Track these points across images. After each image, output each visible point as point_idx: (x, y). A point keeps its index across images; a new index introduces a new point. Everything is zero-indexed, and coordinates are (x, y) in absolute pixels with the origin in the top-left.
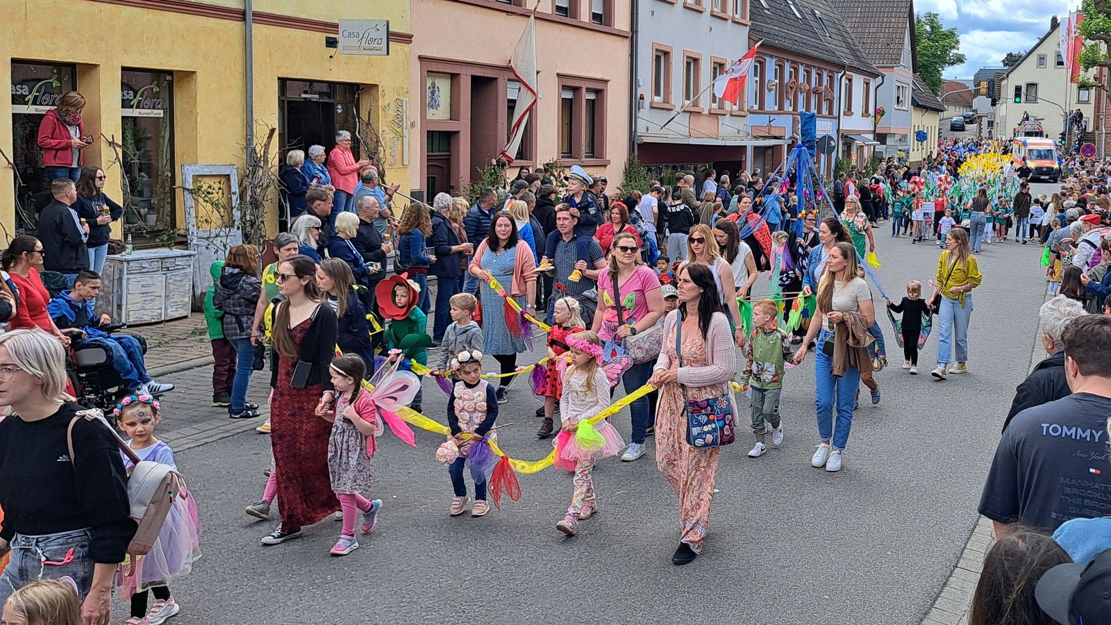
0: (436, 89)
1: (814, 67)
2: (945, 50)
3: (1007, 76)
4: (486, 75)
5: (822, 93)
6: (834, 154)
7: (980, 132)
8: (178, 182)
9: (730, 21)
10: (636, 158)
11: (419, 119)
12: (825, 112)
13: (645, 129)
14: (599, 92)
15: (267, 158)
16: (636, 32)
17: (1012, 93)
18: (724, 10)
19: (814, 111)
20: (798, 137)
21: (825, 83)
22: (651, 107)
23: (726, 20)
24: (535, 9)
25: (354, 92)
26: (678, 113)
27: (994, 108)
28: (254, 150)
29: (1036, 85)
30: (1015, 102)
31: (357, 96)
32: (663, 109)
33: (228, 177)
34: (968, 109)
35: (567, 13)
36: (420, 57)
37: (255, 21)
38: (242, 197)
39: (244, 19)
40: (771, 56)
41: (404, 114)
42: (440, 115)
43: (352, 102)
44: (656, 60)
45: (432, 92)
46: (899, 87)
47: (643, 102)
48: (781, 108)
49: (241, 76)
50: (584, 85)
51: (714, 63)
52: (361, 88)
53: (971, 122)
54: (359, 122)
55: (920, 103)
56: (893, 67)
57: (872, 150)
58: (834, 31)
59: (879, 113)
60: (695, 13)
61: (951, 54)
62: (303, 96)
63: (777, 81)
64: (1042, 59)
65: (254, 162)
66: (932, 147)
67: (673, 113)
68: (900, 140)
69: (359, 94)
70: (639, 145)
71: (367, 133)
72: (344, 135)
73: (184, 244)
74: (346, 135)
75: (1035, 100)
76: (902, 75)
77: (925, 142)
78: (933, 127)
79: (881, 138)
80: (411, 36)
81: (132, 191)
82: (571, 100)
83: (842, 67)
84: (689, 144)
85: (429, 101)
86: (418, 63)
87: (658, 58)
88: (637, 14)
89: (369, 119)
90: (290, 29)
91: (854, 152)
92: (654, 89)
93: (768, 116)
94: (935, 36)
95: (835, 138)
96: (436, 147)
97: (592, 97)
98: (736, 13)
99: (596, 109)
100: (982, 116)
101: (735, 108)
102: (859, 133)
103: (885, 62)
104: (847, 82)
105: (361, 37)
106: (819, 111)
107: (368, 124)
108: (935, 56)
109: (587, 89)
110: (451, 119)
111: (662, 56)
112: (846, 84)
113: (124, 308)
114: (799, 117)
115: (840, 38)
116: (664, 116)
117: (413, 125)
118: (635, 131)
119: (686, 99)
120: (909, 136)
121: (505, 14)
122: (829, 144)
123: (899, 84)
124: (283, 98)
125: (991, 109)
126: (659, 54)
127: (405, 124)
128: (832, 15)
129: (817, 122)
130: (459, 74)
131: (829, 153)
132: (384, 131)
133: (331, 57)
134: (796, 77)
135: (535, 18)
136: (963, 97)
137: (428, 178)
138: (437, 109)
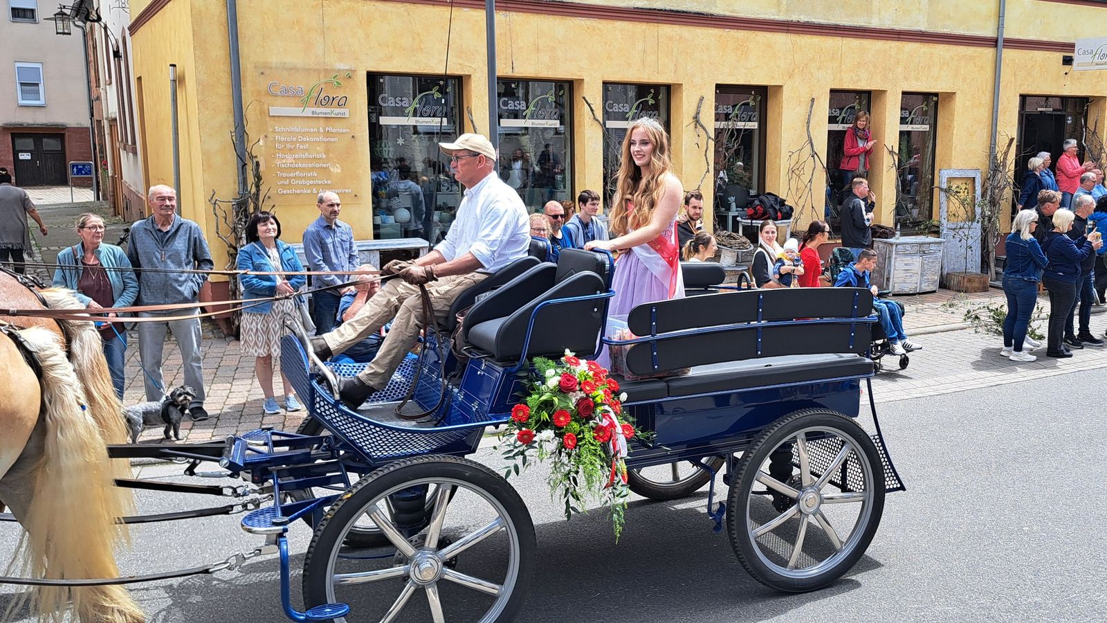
8: (936, 184)
15: (1006, 164)
28: (996, 156)
33: (974, 178)
37: (1004, 47)
39: (996, 46)
52: (1090, 100)
54: (1086, 131)
65: (995, 167)
69: (1088, 106)
71: (1092, 141)
73: (937, 233)
74: (1073, 142)
81: (903, 190)
89: (1095, 129)
105: (1094, 54)
107: (1094, 133)
113: (891, 280)
124: (1023, 112)
133: (1066, 73)
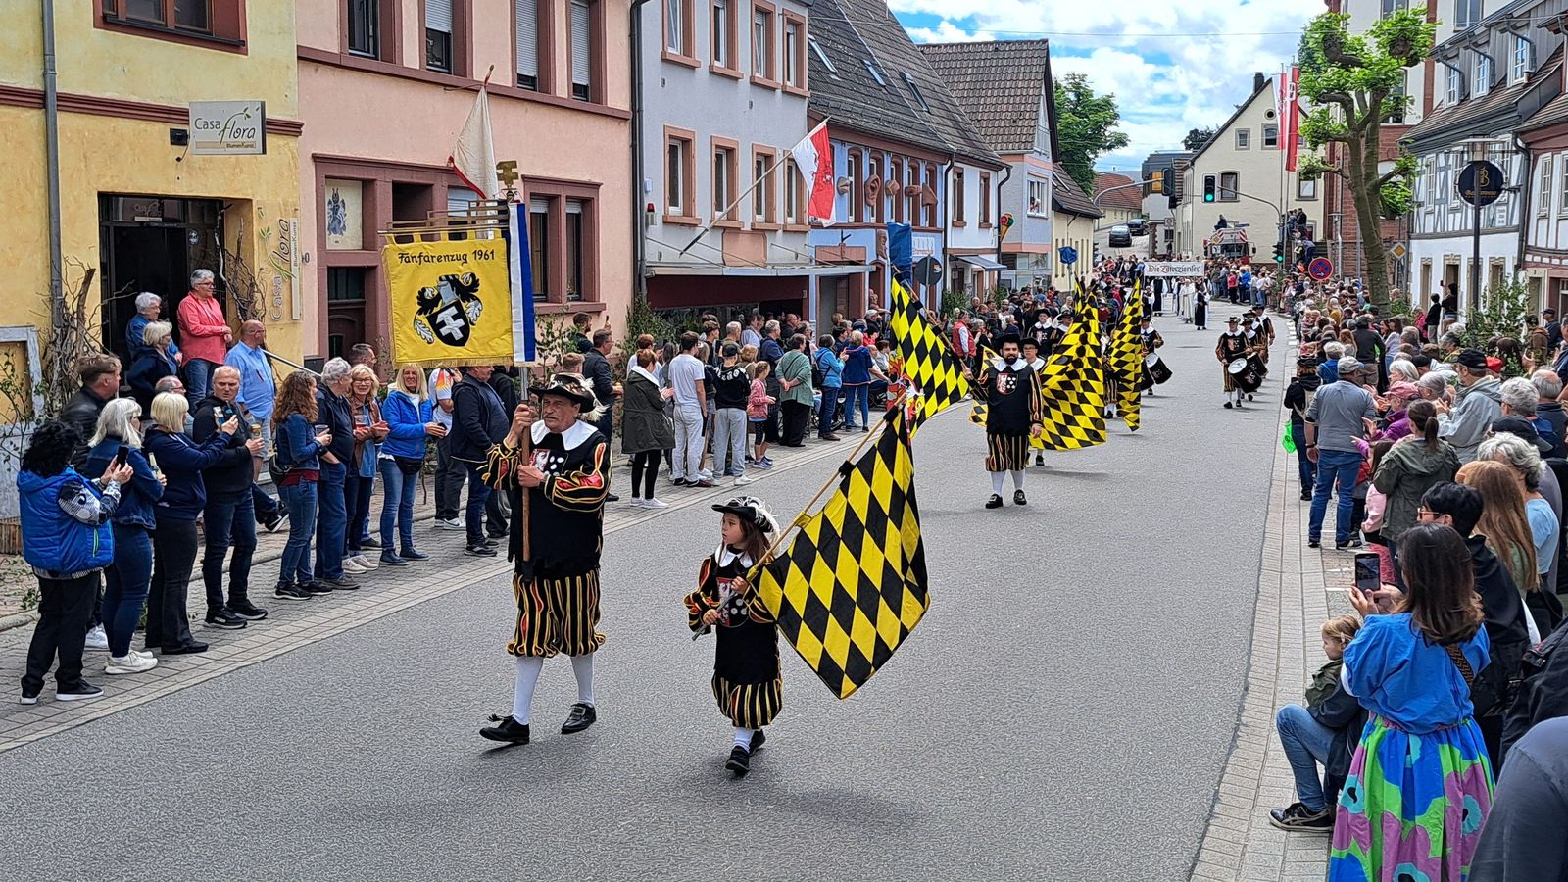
0: (340, 203)
1: (906, 156)
2: (1098, 128)
3: (1192, 163)
4: (415, 181)
5: (919, 195)
6: (939, 286)
7: (1155, 247)
9: (779, 92)
10: (645, 300)
11: (315, 249)
12: (924, 223)
13: (657, 255)
14: (587, 203)
15: (83, 314)
16: (640, 110)
17: (1199, 187)
18: (770, 75)
19: (907, 221)
20: (885, 261)
21: (923, 180)
22: (664, 223)
23: (774, 90)
24: (487, 79)
25: (215, 213)
26: (706, 230)
27: (1174, 210)
28: (63, 302)
29: (1236, 174)
30: (1206, 201)
31: (220, 217)
32: (683, 225)
33: (24, 344)
34: (1135, 215)
35: (534, 86)
36: (315, 158)
37: (60, 108)
38: (45, 374)
39: (44, 106)
40: (843, 143)
41: (292, 243)
42: (347, 241)
43: (211, 227)
44: (670, 152)
45: (333, 209)
46: (1032, 183)
47: (652, 216)
48: (859, 218)
49: (42, 191)
50: (564, 192)
51: (758, 154)
52: (225, 205)
53: (1140, 234)
54: (224, 256)
55: (1064, 206)
56: (1023, 154)
57: (996, 277)
58: (933, 102)
59: (1005, 222)
60: (726, 81)
61: (1107, 134)
62: (138, 219)
63: (852, 179)
64: (1243, 137)
65: (64, 322)
66: (1085, 272)
67: (699, 231)
68: (1037, 262)
69: (222, 214)
70: (647, 279)
71: (236, 272)
72: (203, 277)
74: (206, 275)
75: (1234, 199)
76: (1039, 164)
77: (1073, 263)
78: (1085, 242)
79: (1009, 259)
80: (300, 126)
82: (544, 215)
83: (948, 155)
84: (723, 276)
85: (329, 220)
86: (311, 168)
87: (673, 150)
88: (640, 84)
89: (239, 253)
90: (114, 119)
91: (969, 281)
92: (668, 195)
93: (840, 231)
94: (1083, 107)
95: (940, 258)
96: (342, 290)
97: (575, 209)
98: (788, 80)
99: (583, 227)
100: (1156, 224)
101: (791, 220)
102: (976, 253)
103: (1011, 147)
104: (956, 177)
105: (222, 128)
106: (916, 221)
107: (238, 259)
108: (1082, 137)
109: (567, 197)
110: (363, 249)
111: (679, 148)
112: (954, 181)
114: (886, 232)
115: (943, 113)
116: (684, 237)
117: (305, 259)
118: (642, 259)
119: (717, 210)
120: (1049, 256)
121: (443, 88)
122: (932, 269)
123: (1034, 180)
124: (107, 224)
125: (1168, 213)
126: (675, 143)
127: (293, 259)
128: (930, 79)
129: (913, 238)
130: (375, 180)
131: (933, 283)
132: (261, 269)
133: (179, 159)
134: (880, 173)
135: (489, 93)
136: (1126, 196)
137: (331, 338)
138: (342, 234)
